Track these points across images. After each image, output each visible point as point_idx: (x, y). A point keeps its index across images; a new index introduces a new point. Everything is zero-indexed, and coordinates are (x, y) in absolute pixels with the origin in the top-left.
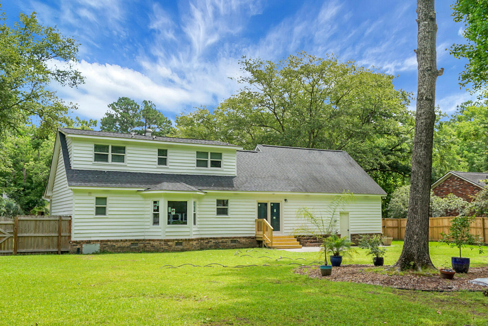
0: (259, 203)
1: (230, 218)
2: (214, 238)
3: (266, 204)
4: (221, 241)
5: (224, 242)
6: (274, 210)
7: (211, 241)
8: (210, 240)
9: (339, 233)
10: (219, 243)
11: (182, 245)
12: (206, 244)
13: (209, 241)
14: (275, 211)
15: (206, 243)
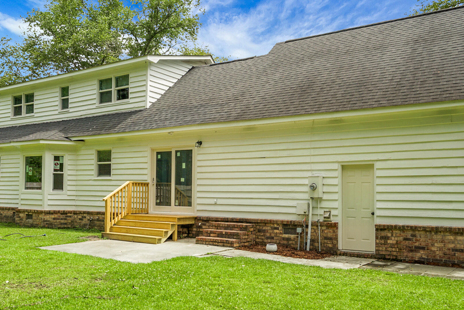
0: (158, 153)
1: (111, 180)
2: (89, 213)
3: (169, 153)
4: (97, 217)
5: (100, 221)
6: (182, 165)
7: (85, 217)
8: (85, 215)
9: (333, 220)
10: (95, 220)
11: (32, 219)
12: (80, 221)
13: (83, 217)
14: (184, 166)
15: (80, 219)
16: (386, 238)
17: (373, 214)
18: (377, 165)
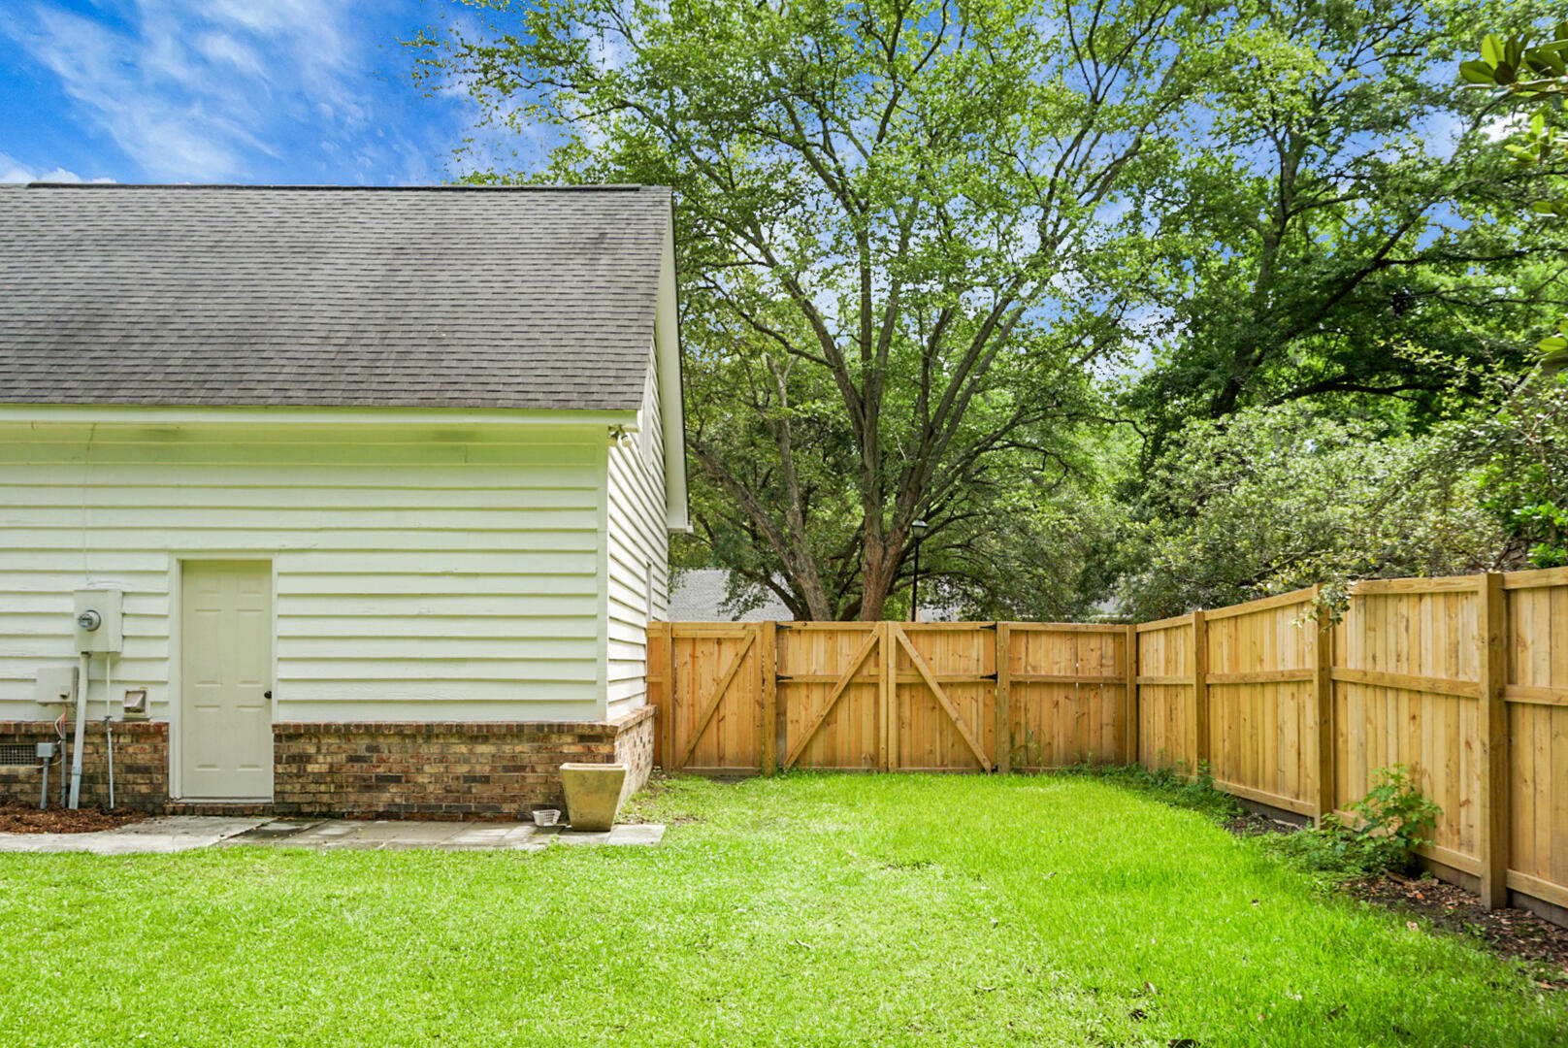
9: (154, 716)
16: (303, 759)
17: (268, 695)
18: (280, 563)
